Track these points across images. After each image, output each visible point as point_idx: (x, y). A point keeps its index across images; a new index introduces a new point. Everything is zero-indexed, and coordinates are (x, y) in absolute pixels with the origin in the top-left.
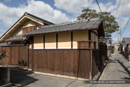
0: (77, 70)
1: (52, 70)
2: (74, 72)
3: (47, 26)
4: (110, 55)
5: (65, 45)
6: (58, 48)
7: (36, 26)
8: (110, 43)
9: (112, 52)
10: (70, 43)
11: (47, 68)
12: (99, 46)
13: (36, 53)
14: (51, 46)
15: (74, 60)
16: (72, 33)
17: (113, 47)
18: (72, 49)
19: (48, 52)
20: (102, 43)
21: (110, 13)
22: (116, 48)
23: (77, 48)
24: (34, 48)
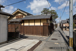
0: (42, 33)
1: (33, 34)
2: (41, 34)
3: (29, 16)
4: (55, 29)
5: (38, 24)
6: (35, 25)
7: (23, 15)
8: (55, 23)
9: (56, 27)
10: (40, 23)
11: (30, 33)
12: (50, 24)
13: (25, 27)
14: (32, 24)
15: (41, 29)
16: (41, 20)
17: (57, 25)
18: (40, 26)
19: (31, 27)
20: (51, 23)
21: (55, 11)
22: (59, 25)
23: (42, 25)
24: (25, 25)
